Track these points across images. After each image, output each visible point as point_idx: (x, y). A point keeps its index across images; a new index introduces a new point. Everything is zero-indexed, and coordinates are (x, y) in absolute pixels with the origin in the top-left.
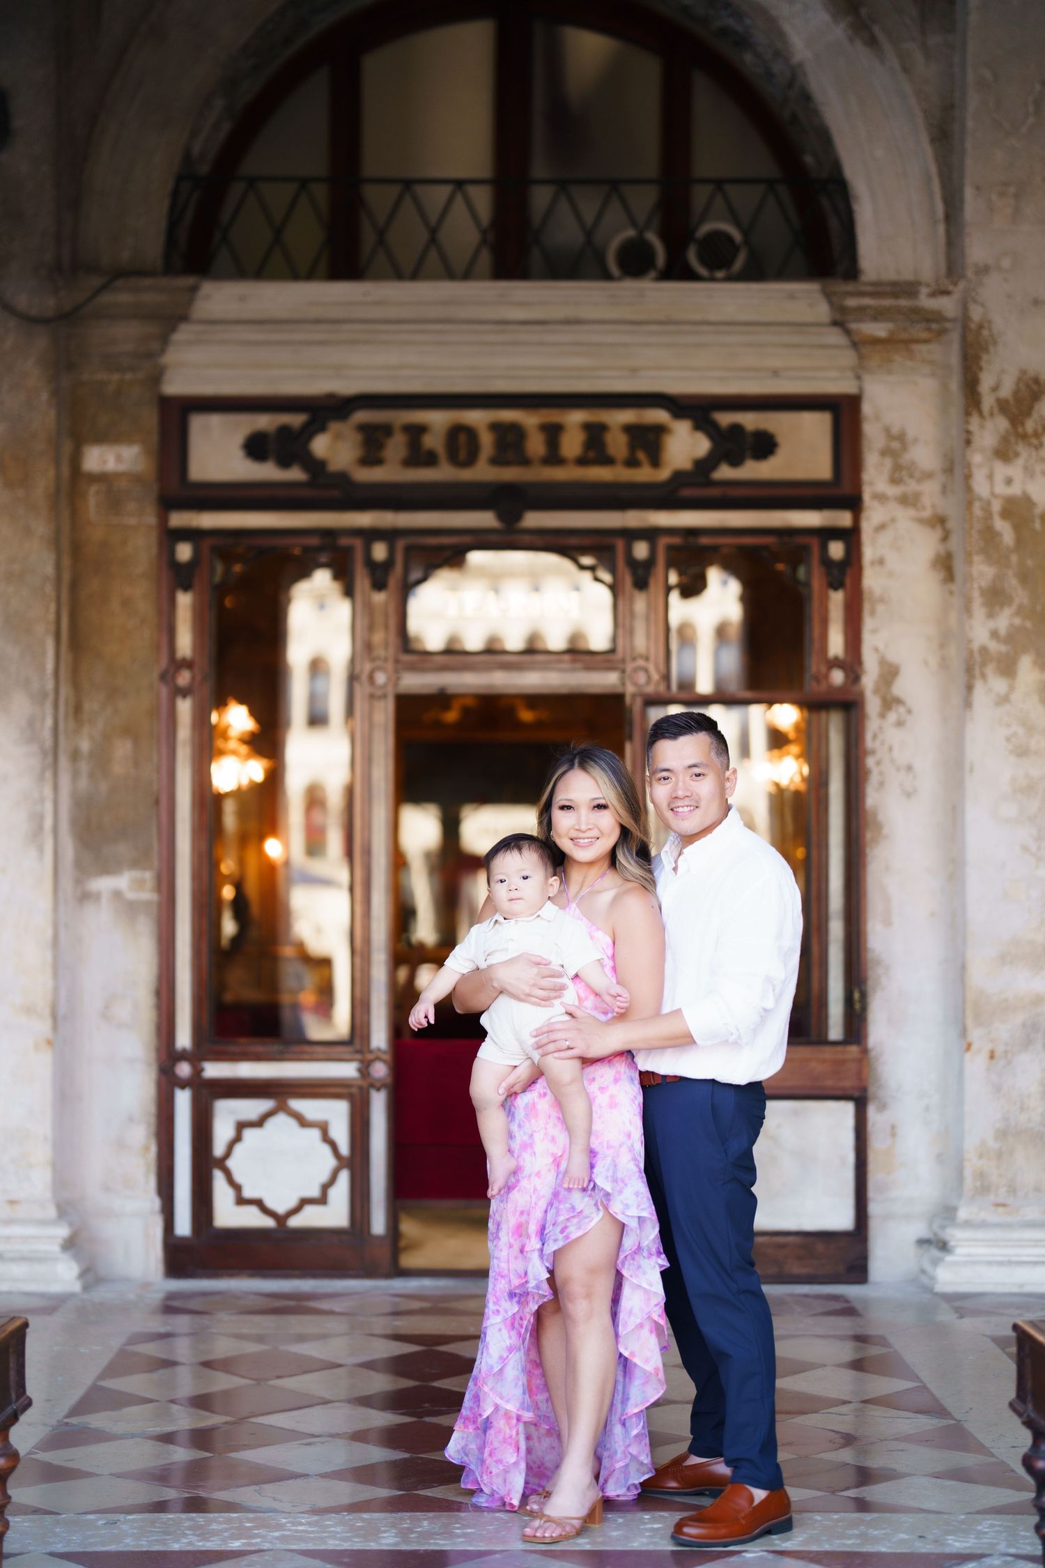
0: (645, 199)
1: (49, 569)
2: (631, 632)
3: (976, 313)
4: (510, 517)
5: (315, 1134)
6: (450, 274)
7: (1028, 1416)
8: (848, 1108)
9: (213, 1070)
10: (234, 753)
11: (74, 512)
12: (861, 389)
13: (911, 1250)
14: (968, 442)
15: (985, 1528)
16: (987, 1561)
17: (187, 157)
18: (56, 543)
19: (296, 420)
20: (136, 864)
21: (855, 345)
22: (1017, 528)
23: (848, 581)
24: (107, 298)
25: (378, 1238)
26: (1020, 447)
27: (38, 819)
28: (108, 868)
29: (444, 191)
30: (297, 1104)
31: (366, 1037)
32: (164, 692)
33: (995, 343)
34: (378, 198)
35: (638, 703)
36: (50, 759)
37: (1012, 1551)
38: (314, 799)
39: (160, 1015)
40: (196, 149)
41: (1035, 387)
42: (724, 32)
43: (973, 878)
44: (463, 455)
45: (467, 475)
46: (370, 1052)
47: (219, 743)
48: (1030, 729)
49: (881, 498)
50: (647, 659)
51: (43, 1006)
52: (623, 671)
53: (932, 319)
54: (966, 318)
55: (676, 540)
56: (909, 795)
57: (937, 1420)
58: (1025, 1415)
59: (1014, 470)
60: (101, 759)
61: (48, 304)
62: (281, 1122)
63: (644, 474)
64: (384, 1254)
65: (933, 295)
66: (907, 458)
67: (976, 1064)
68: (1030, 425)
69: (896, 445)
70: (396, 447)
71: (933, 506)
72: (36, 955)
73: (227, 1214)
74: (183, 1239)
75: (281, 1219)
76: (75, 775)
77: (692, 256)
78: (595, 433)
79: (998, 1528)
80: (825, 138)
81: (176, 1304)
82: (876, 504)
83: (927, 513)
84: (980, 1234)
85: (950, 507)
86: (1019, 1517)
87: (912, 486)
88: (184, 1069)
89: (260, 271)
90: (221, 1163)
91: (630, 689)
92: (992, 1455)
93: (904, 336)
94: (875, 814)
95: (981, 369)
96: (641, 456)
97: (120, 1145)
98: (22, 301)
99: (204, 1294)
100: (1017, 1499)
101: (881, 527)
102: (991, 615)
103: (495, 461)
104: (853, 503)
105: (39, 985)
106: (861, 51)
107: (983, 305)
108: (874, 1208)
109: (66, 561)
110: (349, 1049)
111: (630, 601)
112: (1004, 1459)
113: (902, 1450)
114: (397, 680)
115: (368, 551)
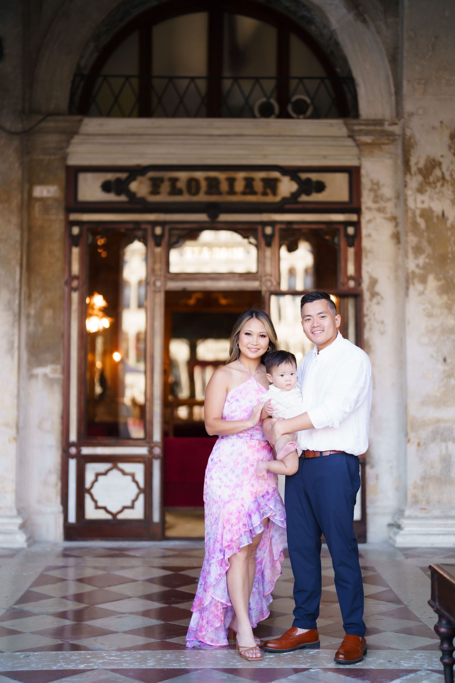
0: (270, 85)
1: (18, 237)
2: (264, 265)
3: (408, 132)
4: (213, 216)
5: (129, 478)
6: (188, 114)
7: (437, 608)
9: (86, 451)
10: (97, 315)
11: (29, 214)
12: (360, 164)
13: (385, 529)
14: (406, 186)
15: (418, 657)
16: (419, 673)
17: (78, 66)
18: (21, 227)
19: (123, 176)
20: (54, 362)
21: (358, 146)
22: (427, 221)
23: (356, 244)
24: (44, 125)
25: (157, 524)
26: (428, 188)
27: (11, 343)
28: (41, 364)
29: (186, 82)
30: (122, 465)
31: (151, 437)
32: (66, 289)
33: (416, 145)
34: (158, 84)
35: (267, 293)
36: (17, 317)
37: (430, 668)
39: (63, 427)
40: (83, 64)
41: (433, 163)
42: (303, 17)
43: (410, 368)
44: (193, 190)
45: (195, 199)
46: (153, 442)
47: (90, 311)
48: (433, 306)
49: (369, 209)
50: (271, 276)
51: (13, 423)
52: (261, 281)
53: (390, 135)
54: (404, 135)
55: (283, 226)
56: (382, 334)
57: (397, 605)
58: (435, 607)
59: (425, 197)
60: (39, 318)
61: (19, 127)
62: (115, 473)
63: (270, 199)
64: (159, 531)
65: (390, 125)
66: (380, 192)
67: (412, 449)
68: (431, 179)
69: (375, 187)
70: (165, 187)
71: (391, 212)
72: (9, 401)
73: (91, 513)
74: (72, 524)
75: (114, 515)
76: (28, 324)
77: (290, 108)
78: (249, 182)
79: (424, 657)
80: (345, 60)
81: (68, 553)
82: (367, 211)
83: (389, 215)
84: (415, 522)
85: (398, 213)
86: (433, 651)
87: (382, 204)
88: (73, 450)
89: (109, 114)
90: (89, 491)
91: (264, 289)
92: (421, 622)
93: (378, 142)
94: (368, 342)
95: (410, 155)
96: (269, 191)
97: (45, 483)
98: (8, 125)
99: (80, 548)
100: (432, 643)
101: (370, 221)
102: (416, 258)
103: (208, 193)
104: (358, 211)
105: (11, 414)
106: (360, 25)
107: (411, 129)
108: (369, 510)
109: (26, 234)
110: (144, 442)
111: (264, 252)
112: (426, 624)
113: (381, 620)
114: (165, 285)
115: (153, 230)
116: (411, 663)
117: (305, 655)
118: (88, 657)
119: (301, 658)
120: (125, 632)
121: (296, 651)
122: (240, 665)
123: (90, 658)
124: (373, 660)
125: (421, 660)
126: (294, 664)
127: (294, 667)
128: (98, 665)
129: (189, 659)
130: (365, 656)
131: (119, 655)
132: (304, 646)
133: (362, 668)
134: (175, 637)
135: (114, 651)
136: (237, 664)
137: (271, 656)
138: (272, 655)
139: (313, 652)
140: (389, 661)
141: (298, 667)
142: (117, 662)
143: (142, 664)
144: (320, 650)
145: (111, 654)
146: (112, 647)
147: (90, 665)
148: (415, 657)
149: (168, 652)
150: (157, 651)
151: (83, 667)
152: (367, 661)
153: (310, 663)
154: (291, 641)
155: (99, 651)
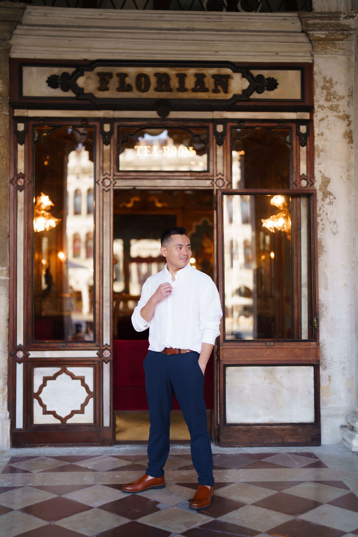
2: (216, 163)
4: (164, 114)
5: (79, 382)
6: (137, 7)
8: (311, 369)
9: (33, 354)
10: (43, 215)
12: (313, 60)
13: (338, 430)
19: (70, 70)
21: (311, 41)
23: (308, 143)
25: (106, 428)
30: (70, 369)
31: (101, 339)
32: (12, 187)
35: (220, 193)
38: (76, 238)
39: (9, 331)
44: (143, 87)
45: (144, 95)
46: (103, 346)
47: (37, 211)
49: (322, 107)
50: (223, 175)
52: (213, 180)
53: (345, 29)
55: (235, 124)
56: (335, 234)
62: (64, 377)
63: (221, 96)
64: (109, 435)
65: (345, 18)
66: (333, 90)
69: (328, 84)
70: (114, 83)
71: (344, 111)
73: (39, 418)
74: (19, 430)
75: (63, 420)
78: (200, 78)
82: (319, 109)
83: (341, 114)
85: (351, 111)
87: (335, 102)
88: (20, 354)
90: (37, 396)
91: (216, 188)
93: (332, 37)
94: (321, 242)
96: (220, 88)
101: (322, 119)
103: (156, 90)
104: (310, 109)
108: (323, 412)
110: (93, 345)
111: (216, 150)
114: (115, 184)
115: (102, 128)
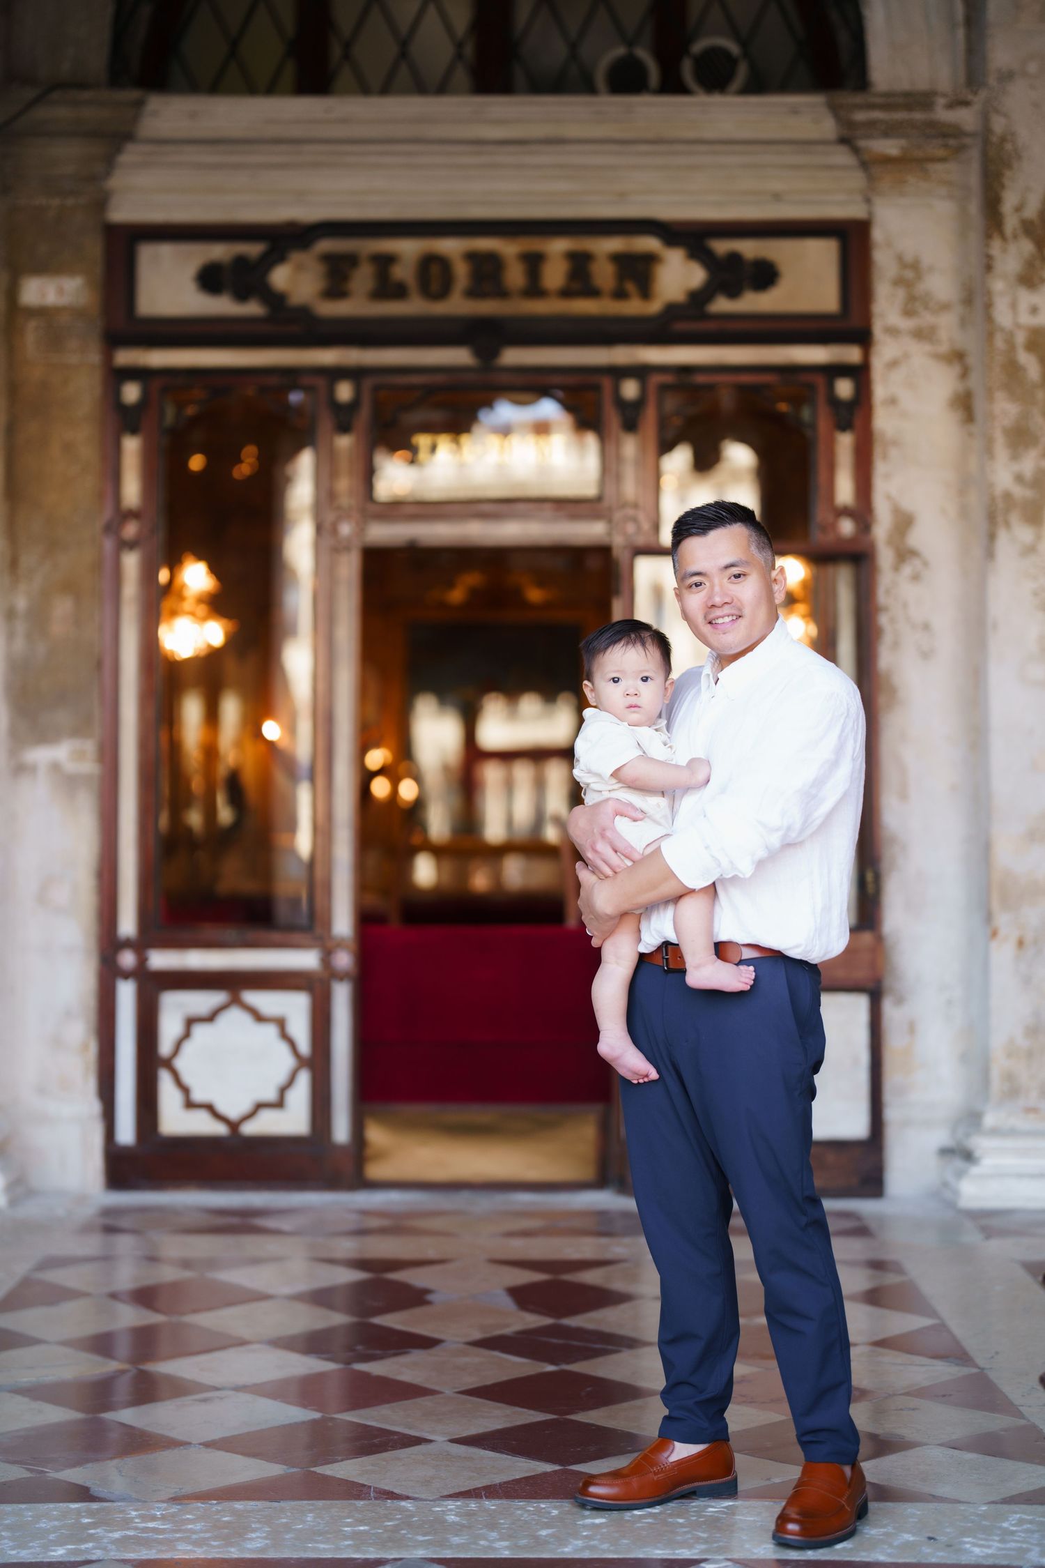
2: (618, 478)
3: (998, 125)
4: (487, 354)
5: (273, 1028)
6: (421, 87)
8: (861, 1002)
9: (159, 958)
10: (190, 612)
11: (12, 350)
12: (870, 213)
13: (932, 1161)
14: (989, 267)
19: (253, 250)
20: (77, 732)
21: (865, 165)
23: (858, 422)
24: (42, 113)
25: (342, 1147)
28: (45, 737)
30: (252, 997)
31: (327, 924)
32: (108, 545)
33: (1019, 158)
39: (101, 899)
43: (998, 745)
44: (435, 286)
45: (440, 308)
46: (331, 938)
47: (173, 603)
49: (893, 331)
50: (637, 507)
52: (610, 521)
53: (949, 134)
54: (987, 130)
55: (668, 379)
56: (926, 656)
57: (957, 1368)
59: (1040, 297)
60: (39, 618)
62: (234, 1016)
63: (634, 307)
64: (347, 1164)
65: (951, 106)
66: (921, 288)
67: (1002, 952)
69: (909, 274)
70: (363, 279)
71: (951, 340)
73: (174, 1120)
74: (126, 1147)
75: (234, 1125)
76: (11, 635)
77: (687, 70)
78: (580, 263)
82: (887, 338)
83: (944, 348)
84: (1009, 1143)
85: (969, 341)
87: (927, 319)
88: (127, 959)
89: (216, 86)
90: (168, 1063)
91: (618, 541)
93: (918, 154)
94: (888, 676)
95: (1003, 186)
96: (630, 287)
97: (57, 1042)
102: (1015, 457)
103: (474, 293)
104: (863, 337)
107: (1005, 115)
108: (891, 1114)
110: (309, 935)
111: (618, 445)
112: (1036, 1423)
113: (913, 1409)
114: (361, 530)
115: (331, 392)
116: (991, 1543)
117: (694, 1518)
118: (86, 1521)
119: (682, 1525)
120: (208, 1445)
121: (671, 1505)
122: (507, 1548)
123: (89, 1526)
124: (885, 1534)
125: (1020, 1536)
126: (659, 1545)
127: (660, 1554)
128: (105, 1549)
129: (366, 1528)
130: (862, 1520)
131: (173, 1515)
132: (692, 1490)
133: (853, 1559)
134: (342, 1460)
135: (163, 1502)
136: (498, 1545)
137: (598, 1521)
138: (602, 1517)
139: (715, 1507)
140: (930, 1538)
141: (669, 1554)
142: (161, 1537)
143: (232, 1545)
144: (738, 1503)
145: (153, 1512)
146: (159, 1490)
147: (83, 1547)
148: (1005, 1525)
149: (313, 1505)
150: (283, 1504)
151: (61, 1556)
152: (867, 1536)
153: (706, 1541)
154: (655, 1478)
155: (119, 1504)
